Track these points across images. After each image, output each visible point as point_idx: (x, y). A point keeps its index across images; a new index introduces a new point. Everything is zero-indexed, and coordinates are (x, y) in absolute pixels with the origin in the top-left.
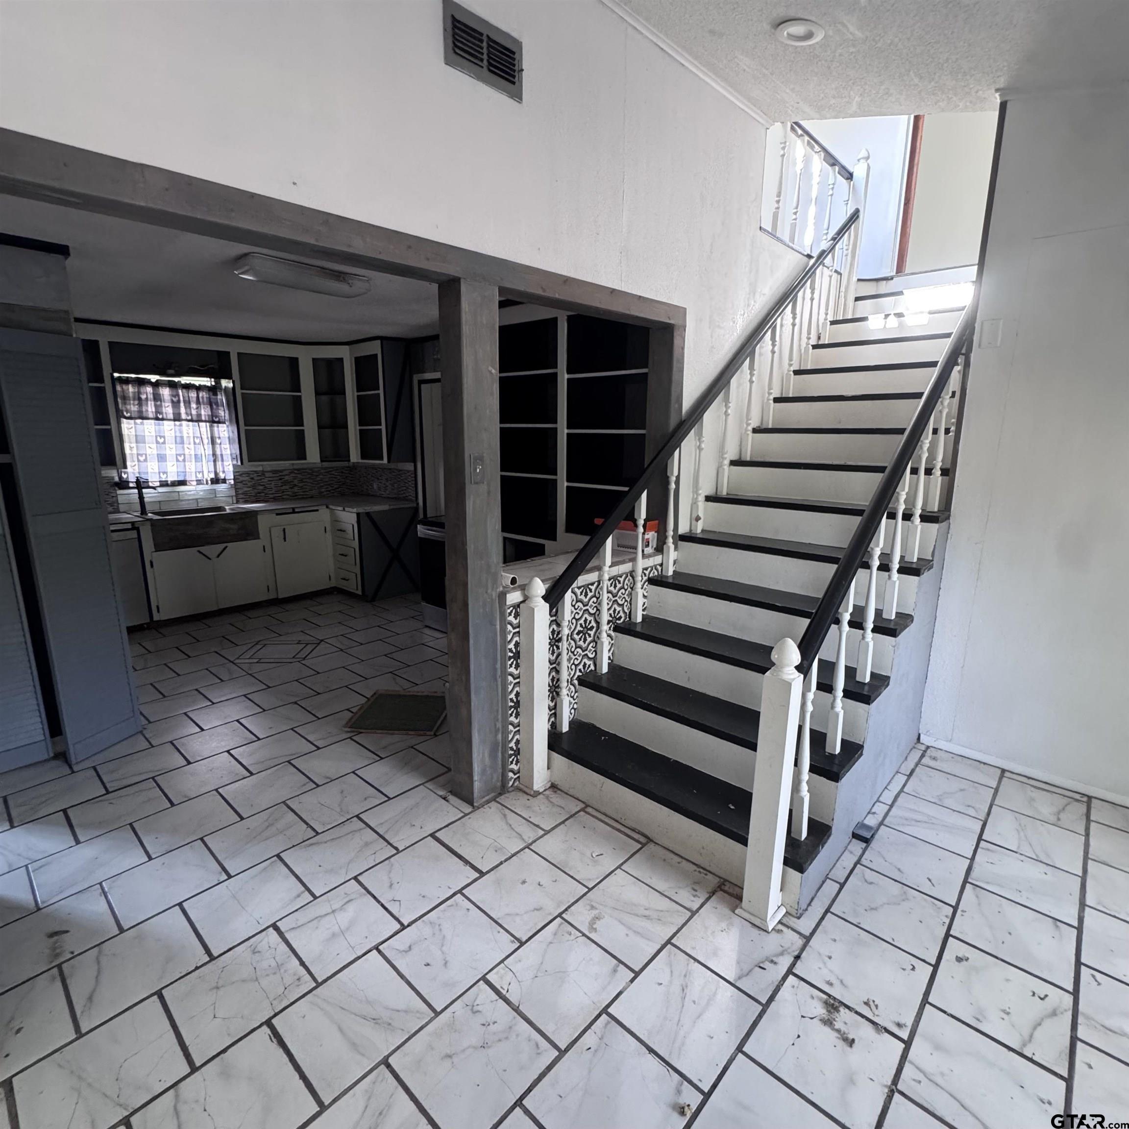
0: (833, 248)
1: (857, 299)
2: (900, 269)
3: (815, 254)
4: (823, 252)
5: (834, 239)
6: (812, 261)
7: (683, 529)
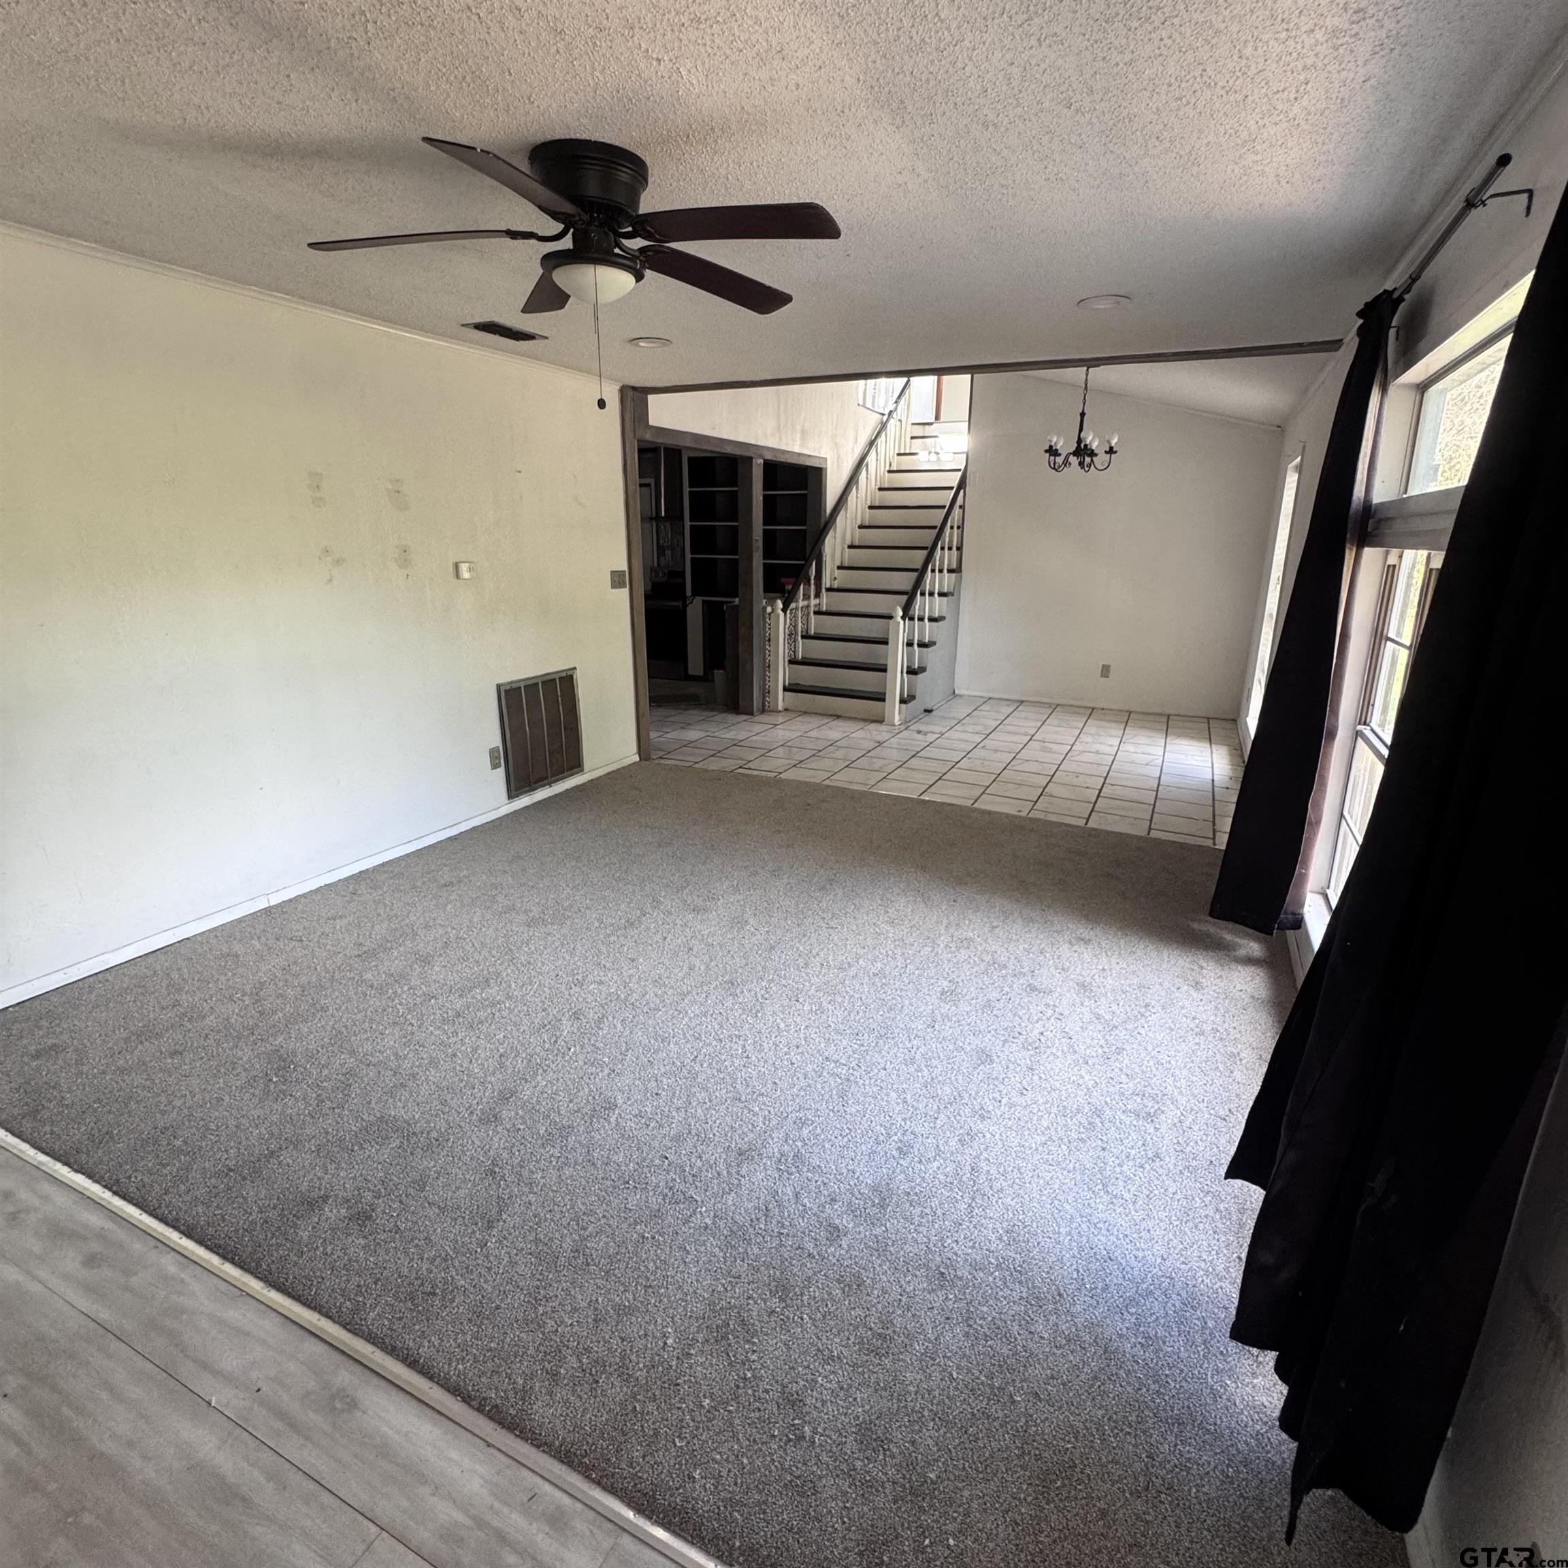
0: (896, 409)
1: (912, 438)
2: (937, 417)
3: (887, 412)
4: (891, 412)
5: (896, 402)
6: (885, 418)
7: (828, 585)
